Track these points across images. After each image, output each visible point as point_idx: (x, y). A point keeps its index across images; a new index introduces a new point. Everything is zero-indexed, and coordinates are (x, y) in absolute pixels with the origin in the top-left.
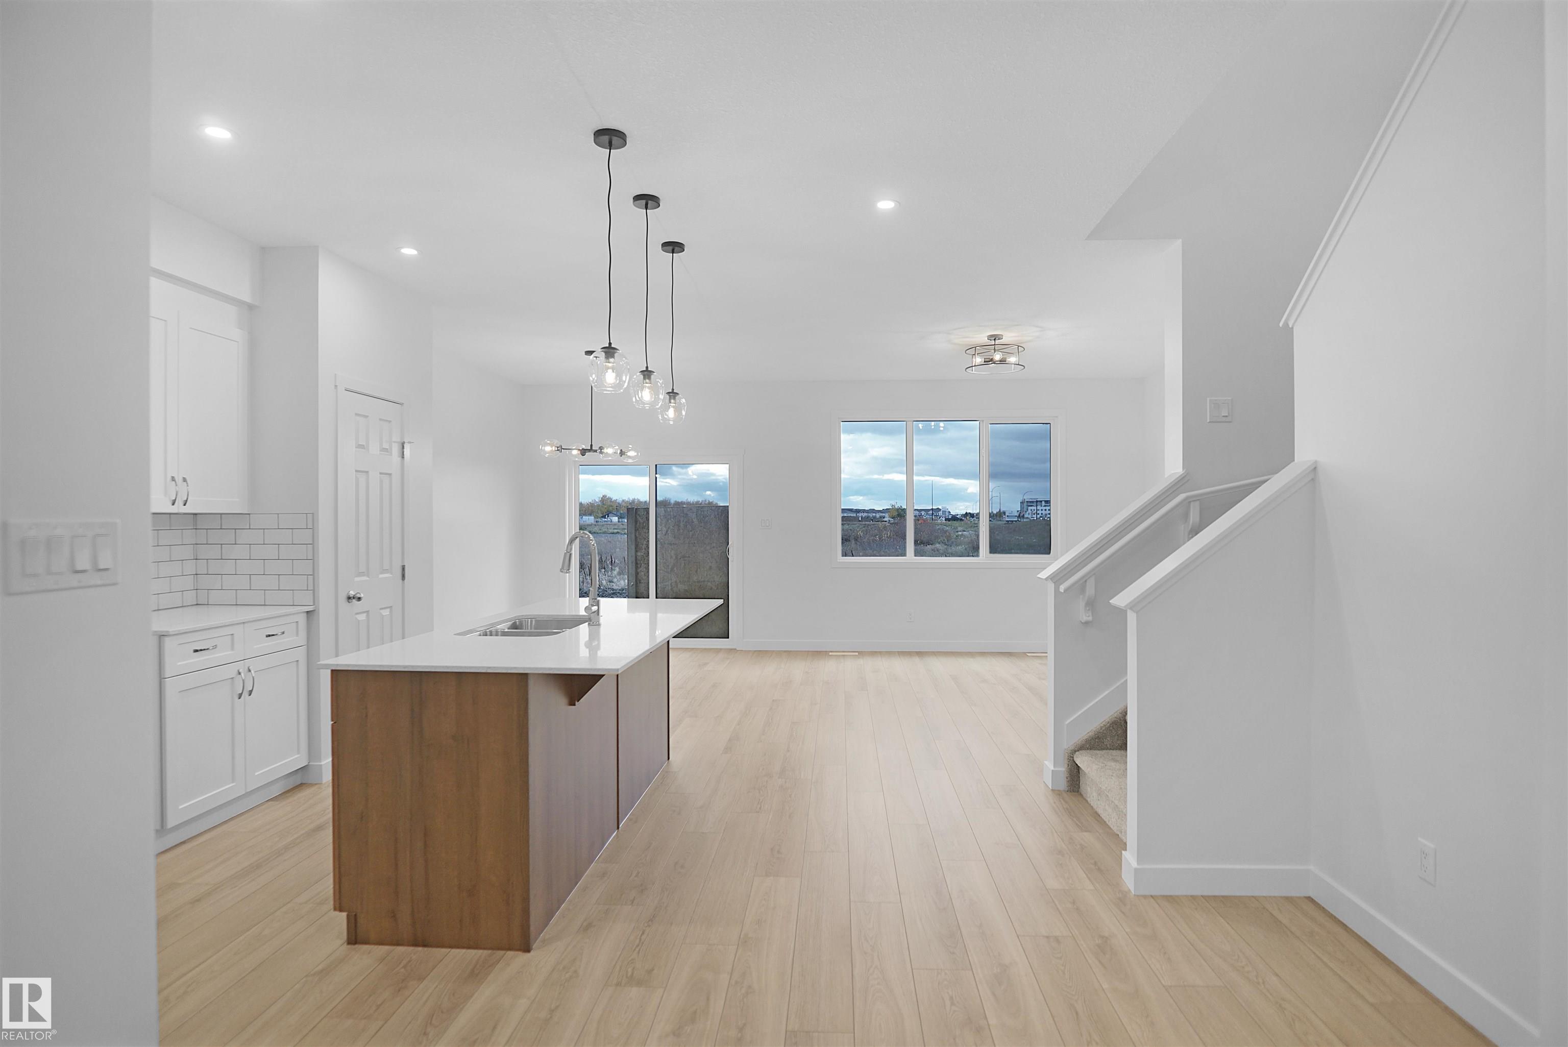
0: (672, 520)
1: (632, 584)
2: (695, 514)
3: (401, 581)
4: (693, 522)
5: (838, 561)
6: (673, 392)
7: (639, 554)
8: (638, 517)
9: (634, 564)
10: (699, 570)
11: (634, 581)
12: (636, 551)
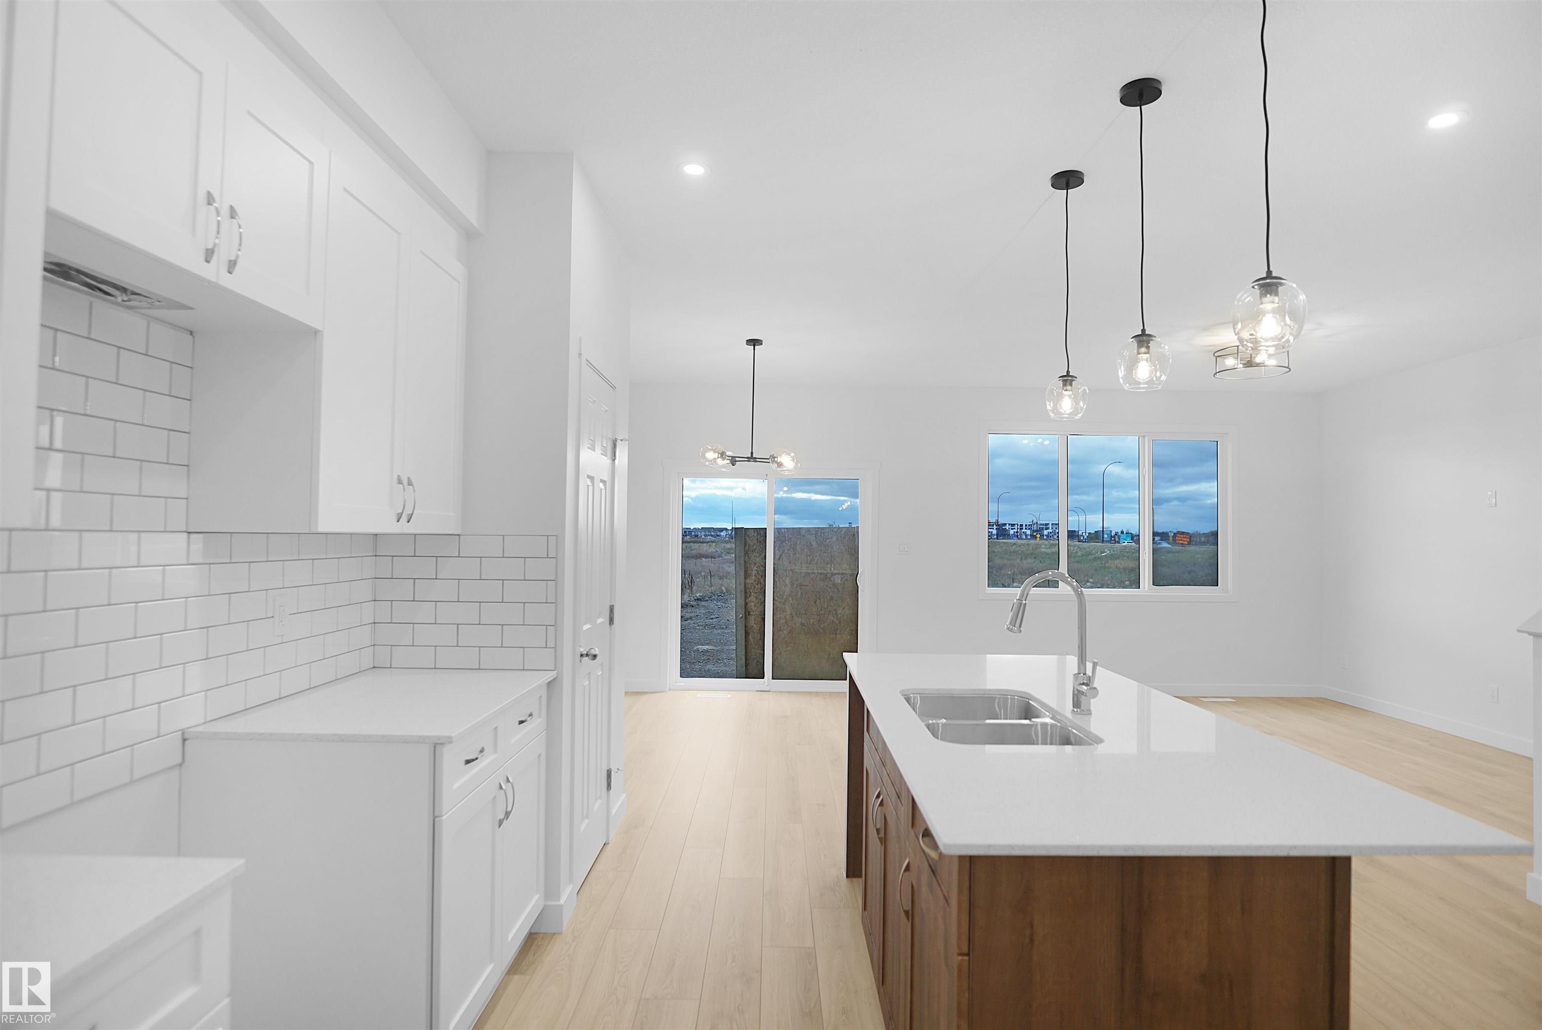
0: (787, 542)
1: (741, 616)
2: (814, 536)
3: (609, 626)
4: (812, 545)
5: (987, 592)
6: (1068, 375)
7: (748, 581)
8: (747, 538)
9: (743, 593)
10: (818, 601)
11: (744, 613)
12: (745, 578)
